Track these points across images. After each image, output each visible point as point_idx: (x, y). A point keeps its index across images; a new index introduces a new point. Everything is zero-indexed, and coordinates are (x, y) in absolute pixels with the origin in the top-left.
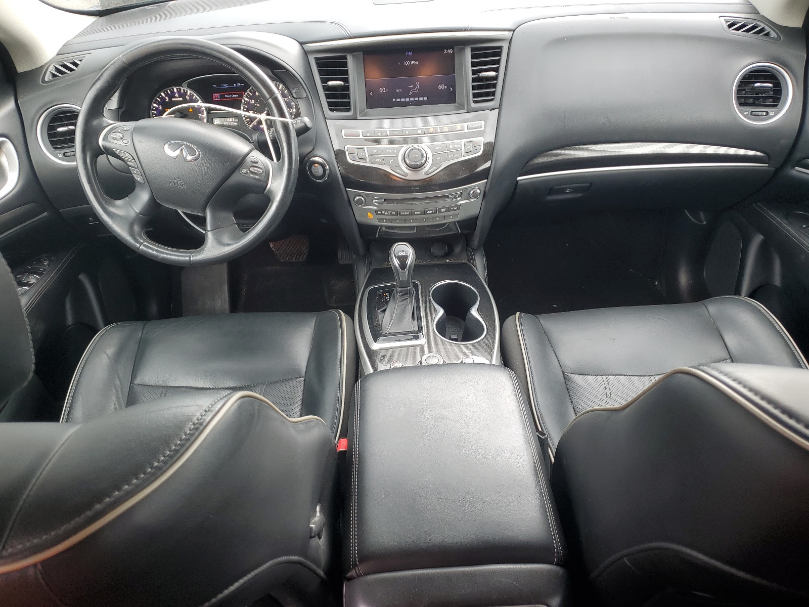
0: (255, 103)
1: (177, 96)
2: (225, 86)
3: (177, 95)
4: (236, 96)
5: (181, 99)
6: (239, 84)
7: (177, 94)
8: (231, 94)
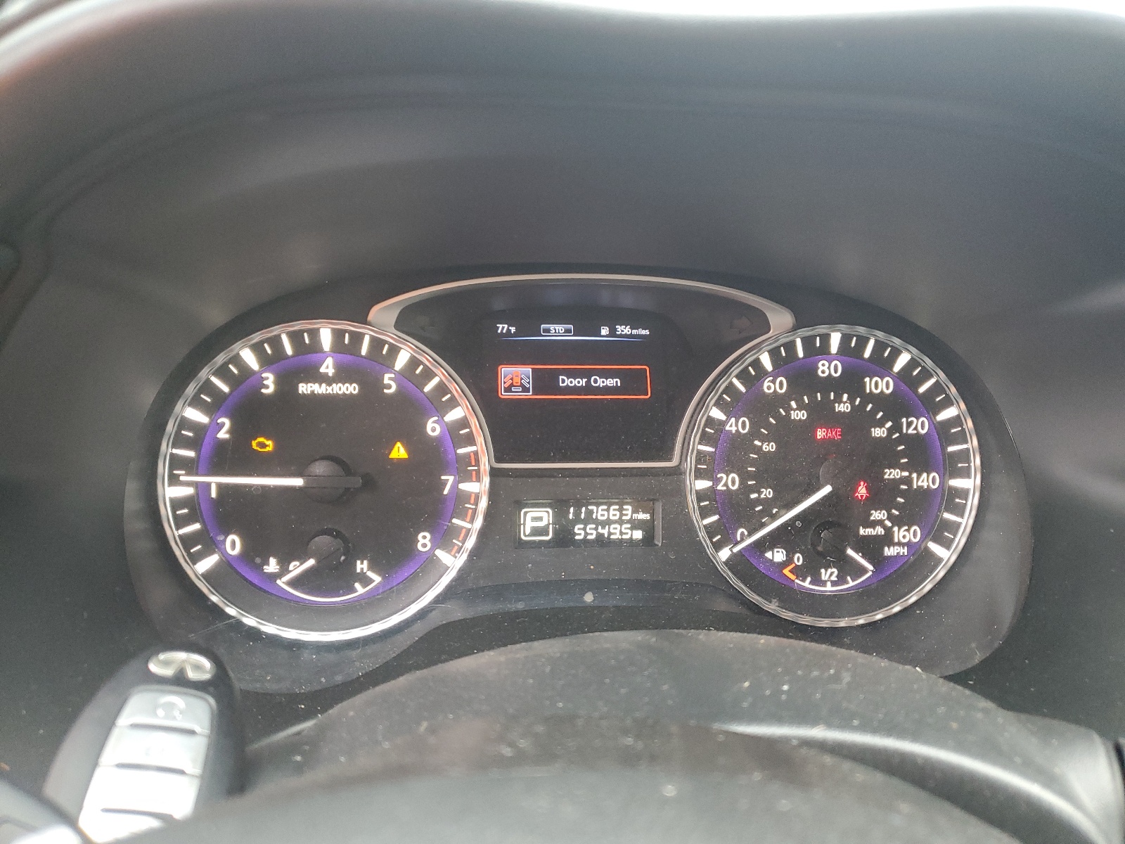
0: (754, 433)
1: (331, 372)
2: (557, 331)
3: (328, 367)
4: (611, 382)
5: (352, 389)
6: (624, 330)
7: (329, 362)
8: (587, 374)
